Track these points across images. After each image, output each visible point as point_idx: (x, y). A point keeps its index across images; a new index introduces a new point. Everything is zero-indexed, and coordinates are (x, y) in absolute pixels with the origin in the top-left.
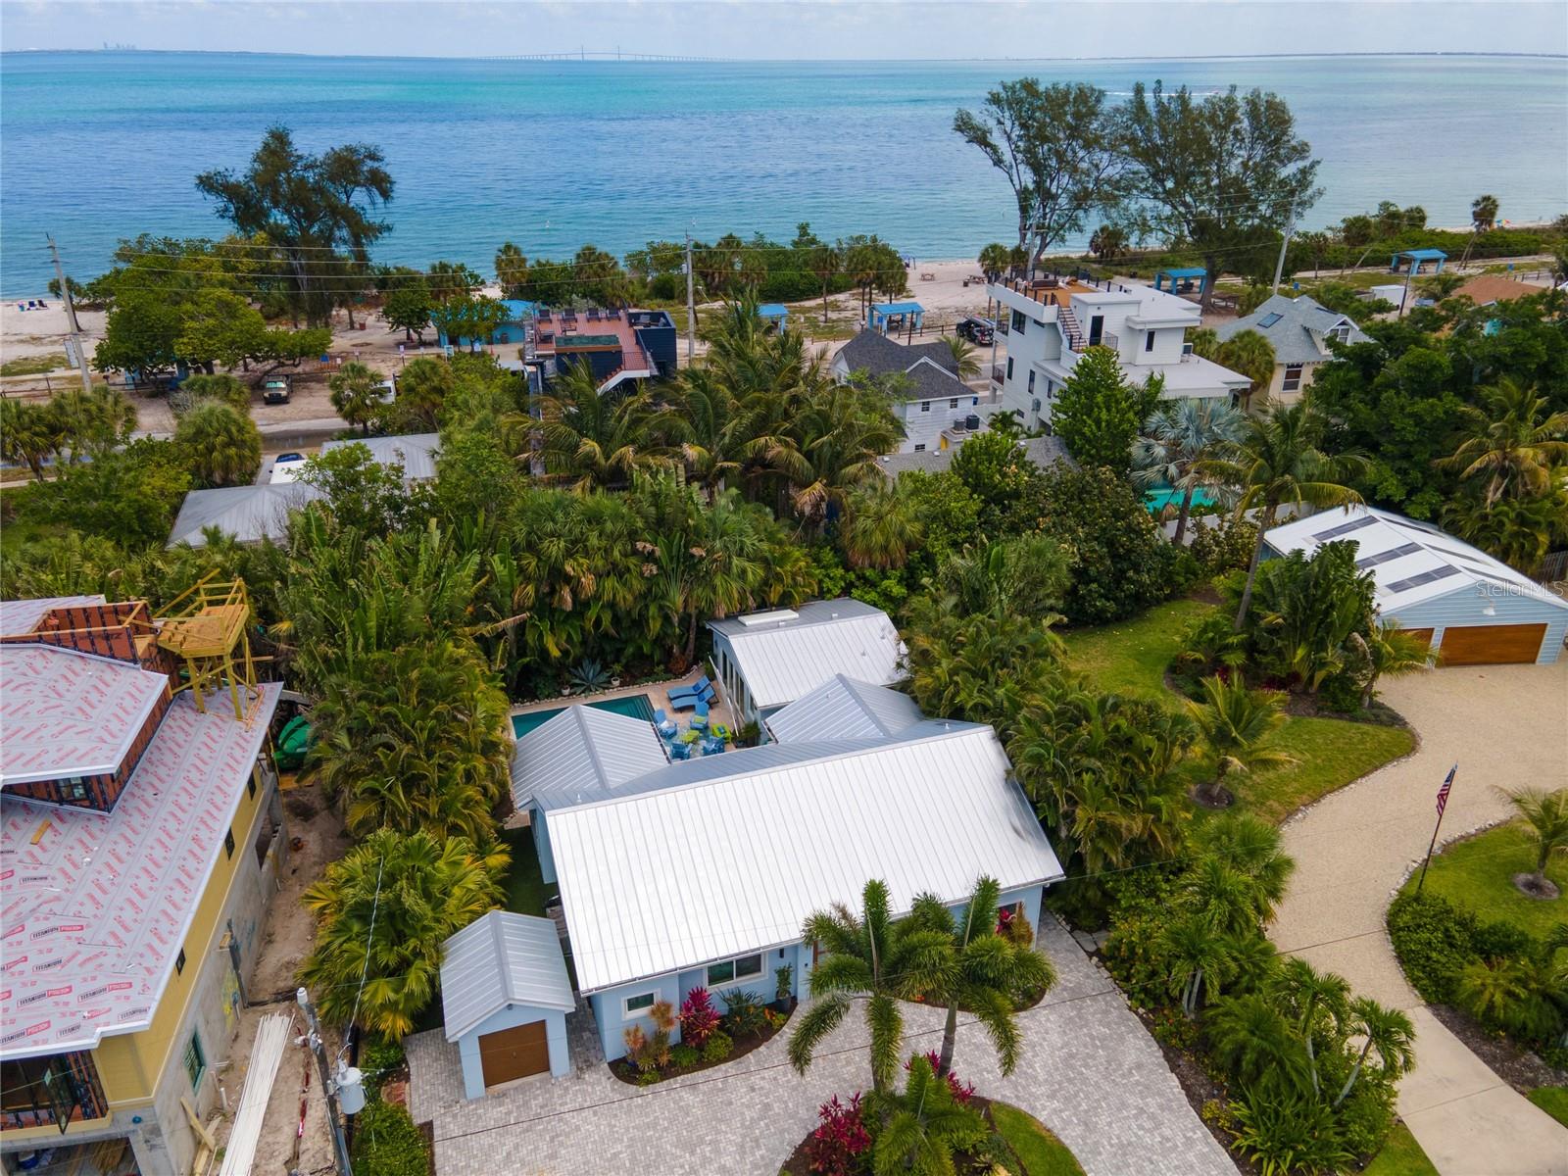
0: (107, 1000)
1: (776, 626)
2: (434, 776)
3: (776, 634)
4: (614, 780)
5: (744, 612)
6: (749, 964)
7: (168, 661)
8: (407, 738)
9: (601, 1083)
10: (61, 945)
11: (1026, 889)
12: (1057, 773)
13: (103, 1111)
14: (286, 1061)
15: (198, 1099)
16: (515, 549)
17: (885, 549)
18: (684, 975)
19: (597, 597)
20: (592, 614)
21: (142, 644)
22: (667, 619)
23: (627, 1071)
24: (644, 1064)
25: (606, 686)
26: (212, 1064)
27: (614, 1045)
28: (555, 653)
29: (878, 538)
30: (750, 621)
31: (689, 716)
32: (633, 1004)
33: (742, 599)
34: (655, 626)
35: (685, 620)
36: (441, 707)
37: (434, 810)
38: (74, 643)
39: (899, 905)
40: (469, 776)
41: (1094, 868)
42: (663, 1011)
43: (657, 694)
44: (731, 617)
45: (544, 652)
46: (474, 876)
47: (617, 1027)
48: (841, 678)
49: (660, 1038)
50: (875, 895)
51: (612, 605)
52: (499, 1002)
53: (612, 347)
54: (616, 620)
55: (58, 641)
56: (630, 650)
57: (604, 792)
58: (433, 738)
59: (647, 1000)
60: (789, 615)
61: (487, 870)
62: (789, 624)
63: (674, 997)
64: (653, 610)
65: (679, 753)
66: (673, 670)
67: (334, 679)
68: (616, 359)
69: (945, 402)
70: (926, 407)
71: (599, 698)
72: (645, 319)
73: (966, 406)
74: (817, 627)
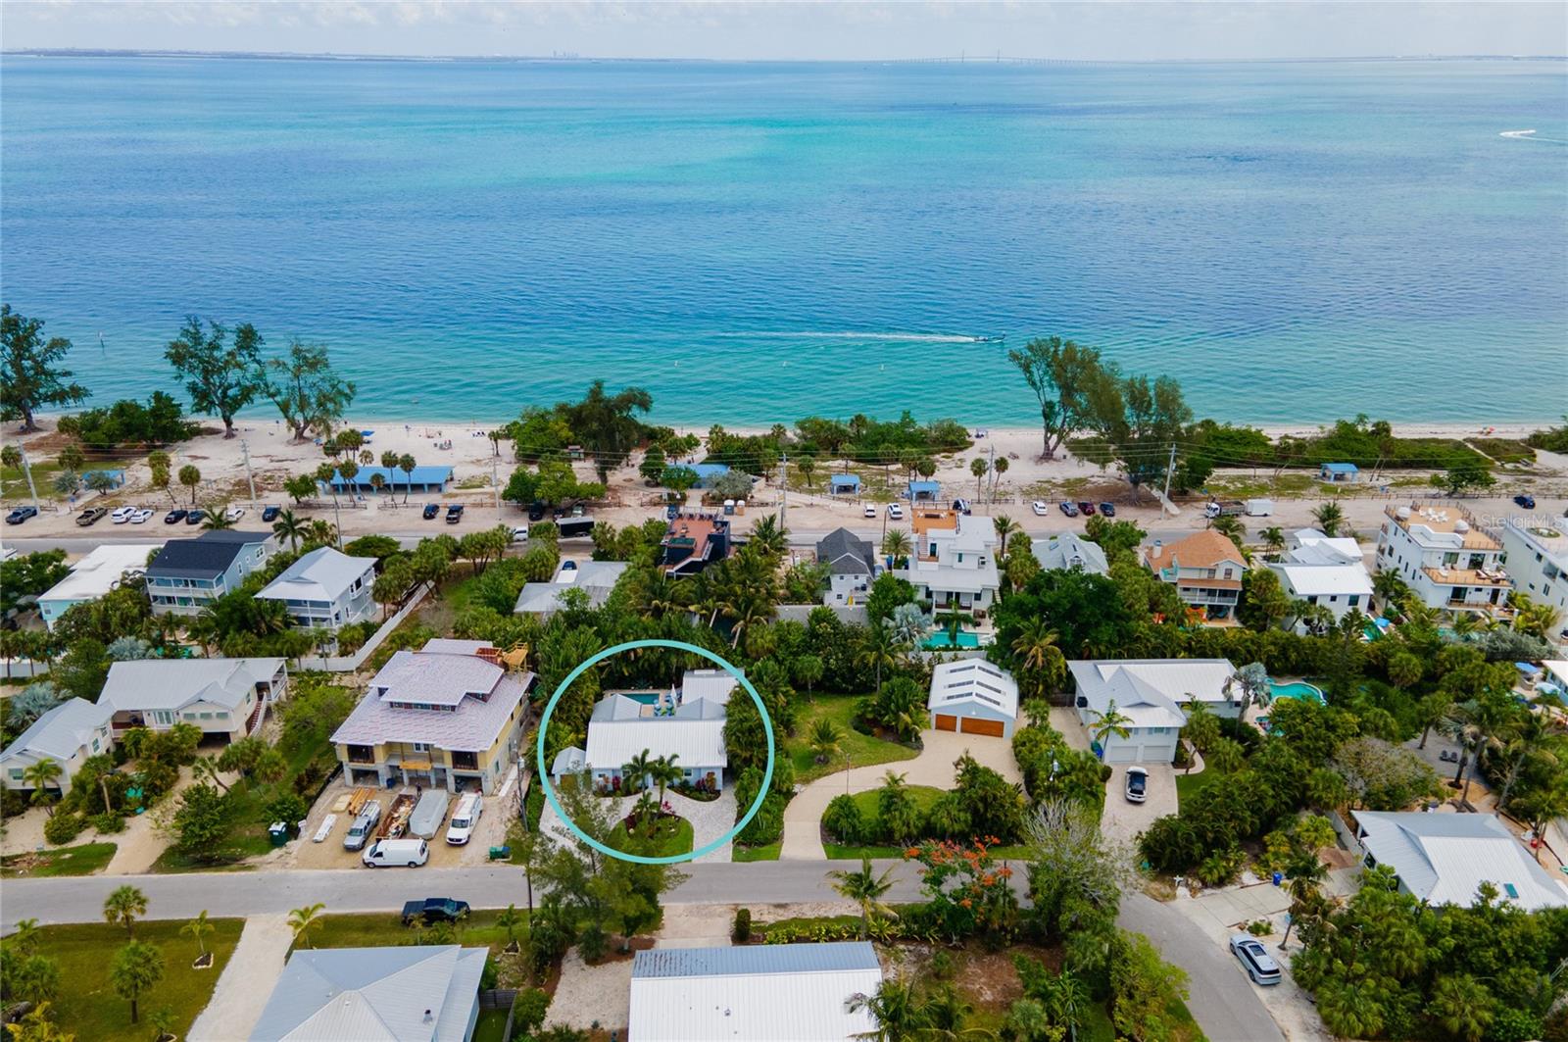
1: (700, 677)
2: (567, 708)
3: (699, 680)
4: (619, 717)
5: (699, 668)
7: (505, 666)
11: (718, 768)
13: (476, 769)
14: (515, 777)
15: (497, 777)
16: (617, 637)
17: (757, 651)
18: (613, 770)
19: (643, 656)
21: (499, 660)
22: (668, 668)
23: (597, 794)
24: (600, 792)
25: (647, 688)
26: (501, 772)
27: (594, 787)
28: (626, 674)
29: (754, 647)
30: (696, 672)
31: (668, 702)
32: (600, 776)
33: (696, 664)
34: (662, 669)
35: (676, 666)
37: (565, 718)
38: (484, 658)
39: (651, 757)
40: (577, 710)
42: (606, 780)
44: (689, 670)
45: (623, 673)
46: (569, 737)
47: (596, 781)
48: (701, 698)
49: (606, 786)
51: (648, 660)
52: (566, 767)
53: (689, 546)
54: (650, 665)
55: (481, 657)
56: (656, 676)
57: (611, 720)
59: (604, 775)
60: (712, 672)
61: (577, 738)
62: (709, 676)
63: (610, 776)
64: (662, 664)
66: (669, 686)
68: (690, 552)
69: (852, 576)
70: (842, 578)
71: (643, 692)
72: (719, 525)
73: (863, 579)
74: (717, 679)
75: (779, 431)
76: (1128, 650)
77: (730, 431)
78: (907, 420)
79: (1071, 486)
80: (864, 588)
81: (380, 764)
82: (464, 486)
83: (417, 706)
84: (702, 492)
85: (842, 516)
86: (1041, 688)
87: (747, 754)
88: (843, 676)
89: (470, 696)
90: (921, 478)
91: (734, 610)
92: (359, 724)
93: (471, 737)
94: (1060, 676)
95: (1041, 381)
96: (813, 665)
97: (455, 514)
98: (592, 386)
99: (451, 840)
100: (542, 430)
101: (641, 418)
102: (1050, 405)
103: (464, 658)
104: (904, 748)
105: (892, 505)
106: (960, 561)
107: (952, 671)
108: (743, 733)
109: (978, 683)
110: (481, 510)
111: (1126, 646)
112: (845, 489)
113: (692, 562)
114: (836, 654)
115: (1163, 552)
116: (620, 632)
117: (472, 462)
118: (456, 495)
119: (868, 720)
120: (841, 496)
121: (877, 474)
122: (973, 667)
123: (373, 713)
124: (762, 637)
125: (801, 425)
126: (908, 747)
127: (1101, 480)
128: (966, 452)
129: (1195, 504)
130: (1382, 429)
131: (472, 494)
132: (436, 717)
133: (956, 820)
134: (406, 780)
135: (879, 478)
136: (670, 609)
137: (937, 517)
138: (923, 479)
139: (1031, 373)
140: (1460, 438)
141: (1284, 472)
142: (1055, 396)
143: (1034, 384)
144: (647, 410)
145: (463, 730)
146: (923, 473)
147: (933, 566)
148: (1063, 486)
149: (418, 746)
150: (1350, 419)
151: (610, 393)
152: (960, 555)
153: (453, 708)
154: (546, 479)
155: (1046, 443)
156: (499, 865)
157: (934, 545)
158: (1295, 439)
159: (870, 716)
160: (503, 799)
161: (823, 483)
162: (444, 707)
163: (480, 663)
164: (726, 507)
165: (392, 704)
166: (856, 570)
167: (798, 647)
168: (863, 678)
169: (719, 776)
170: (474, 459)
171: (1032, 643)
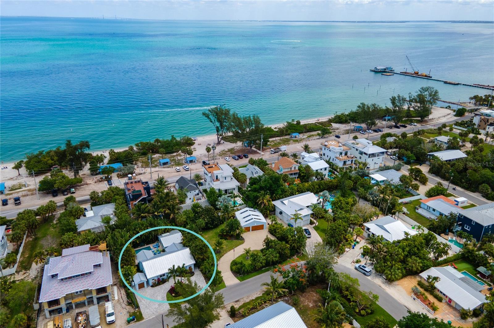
0: (108, 282)
1: (166, 236)
2: (129, 260)
3: (166, 237)
4: (148, 258)
5: (163, 234)
6: (164, 275)
7: (101, 251)
8: (126, 256)
9: (150, 288)
10: (103, 278)
11: (192, 264)
12: (194, 253)
13: (106, 292)
14: (117, 290)
16: (133, 230)
17: (181, 223)
18: (157, 276)
20: (143, 237)
22: (152, 236)
23: (152, 286)
24: (154, 285)
25: (144, 245)
27: (151, 284)
28: (138, 242)
29: (180, 222)
30: (163, 235)
31: (156, 248)
32: (153, 280)
33: (162, 232)
34: (151, 237)
35: (154, 235)
36: (129, 253)
37: (130, 264)
38: (93, 251)
39: (176, 267)
41: (198, 262)
42: (155, 280)
43: (151, 246)
44: (161, 235)
45: (137, 242)
46: (135, 270)
47: (151, 283)
48: (174, 243)
49: (155, 283)
50: (174, 266)
52: (140, 280)
53: (141, 193)
55: (92, 251)
56: (148, 240)
57: (147, 260)
58: (128, 256)
59: (154, 279)
60: (168, 234)
62: (168, 235)
64: (150, 235)
65: (155, 254)
66: (153, 242)
67: (116, 251)
68: (141, 195)
69: (193, 191)
70: (190, 193)
71: (144, 247)
72: (144, 183)
73: (197, 191)
74: (172, 236)
75: (131, 148)
76: (285, 195)
77: (116, 150)
78: (173, 138)
79: (231, 151)
80: (198, 194)
81: (63, 305)
82: (12, 190)
83: (74, 277)
84: (116, 173)
85: (170, 173)
86: (268, 212)
87: (202, 257)
88: (210, 224)
89: (96, 266)
90: (188, 156)
91: (169, 211)
92: (50, 292)
93: (103, 281)
94: (272, 207)
95: (215, 120)
96: (201, 222)
97: (17, 201)
98: (66, 142)
99: (109, 322)
100: (39, 162)
101: (87, 151)
102: (217, 127)
103: (85, 253)
104: (239, 241)
105: (185, 166)
106: (225, 179)
107: (241, 213)
108: (199, 250)
109: (252, 215)
110: (28, 197)
111: (284, 194)
112: (165, 164)
113: (143, 198)
114: (206, 217)
115: (275, 166)
116: (133, 228)
117: (9, 179)
118: (11, 194)
119: (224, 235)
120: (165, 166)
121: (171, 157)
122: (247, 211)
123: (54, 285)
124: (182, 218)
125: (137, 145)
126: (240, 240)
127: (238, 148)
128: (194, 145)
129: (266, 150)
130: (298, 123)
131: (19, 192)
132: (84, 278)
133: (276, 257)
134: (74, 306)
135: (172, 158)
136: (148, 216)
137: (212, 167)
138: (189, 156)
139: (211, 119)
140: (314, 122)
141: (281, 138)
142: (218, 124)
143: (211, 122)
144: (89, 148)
145: (98, 279)
146: (189, 154)
147: (218, 182)
148: (228, 151)
149: (77, 292)
150: (290, 121)
151: (74, 143)
152: (225, 177)
153: (90, 273)
154: (58, 180)
155: (218, 139)
156: (132, 324)
157: (217, 176)
158: (278, 128)
159: (225, 234)
160: (119, 300)
161: (156, 163)
162: (86, 274)
163: (92, 253)
164: (129, 177)
165: (62, 279)
166: (194, 189)
167: (193, 218)
168: (216, 223)
169: (193, 267)
170: (8, 178)
171: (263, 199)
